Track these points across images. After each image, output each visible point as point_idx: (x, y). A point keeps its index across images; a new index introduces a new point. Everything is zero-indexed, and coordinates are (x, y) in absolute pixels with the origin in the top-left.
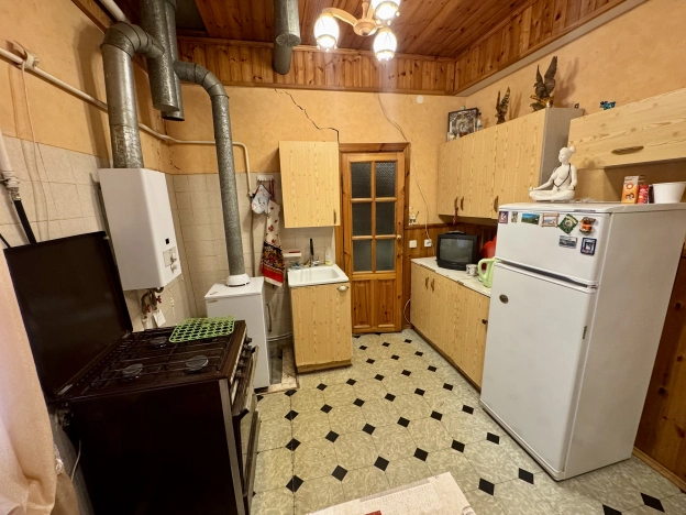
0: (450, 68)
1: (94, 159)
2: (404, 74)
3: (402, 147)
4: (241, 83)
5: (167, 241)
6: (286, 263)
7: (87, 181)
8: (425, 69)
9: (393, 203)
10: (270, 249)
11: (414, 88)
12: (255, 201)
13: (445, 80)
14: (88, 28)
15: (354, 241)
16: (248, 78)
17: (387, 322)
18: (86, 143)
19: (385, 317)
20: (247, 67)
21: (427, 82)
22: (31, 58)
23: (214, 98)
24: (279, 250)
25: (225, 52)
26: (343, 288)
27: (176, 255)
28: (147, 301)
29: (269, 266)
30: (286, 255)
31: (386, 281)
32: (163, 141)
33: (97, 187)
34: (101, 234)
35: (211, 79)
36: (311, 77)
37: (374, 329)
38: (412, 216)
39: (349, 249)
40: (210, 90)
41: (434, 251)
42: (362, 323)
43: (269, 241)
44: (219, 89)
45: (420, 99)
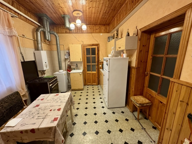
0: (108, 27)
1: (34, 49)
2: (97, 29)
3: (97, 45)
4: (63, 33)
5: (46, 63)
6: (72, 69)
7: (33, 52)
8: (102, 28)
9: (95, 57)
10: (69, 66)
11: (99, 32)
12: (66, 56)
13: (107, 30)
14: (34, 28)
15: (87, 65)
16: (64, 32)
17: (95, 83)
18: (33, 47)
19: (94, 82)
20: (64, 30)
21: (102, 31)
22: (25, 36)
23: (56, 37)
24: (70, 66)
25: (60, 27)
26: (81, 74)
27: (48, 65)
28: (43, 73)
29: (68, 69)
30: (72, 67)
31: (94, 74)
32: (48, 44)
33: (34, 53)
34: (35, 61)
35: (55, 34)
36: (77, 31)
37: (92, 84)
38: (100, 60)
39: (86, 66)
40: (55, 35)
41: (102, 68)
42: (89, 83)
43: (69, 64)
44: (57, 35)
45: (101, 34)
